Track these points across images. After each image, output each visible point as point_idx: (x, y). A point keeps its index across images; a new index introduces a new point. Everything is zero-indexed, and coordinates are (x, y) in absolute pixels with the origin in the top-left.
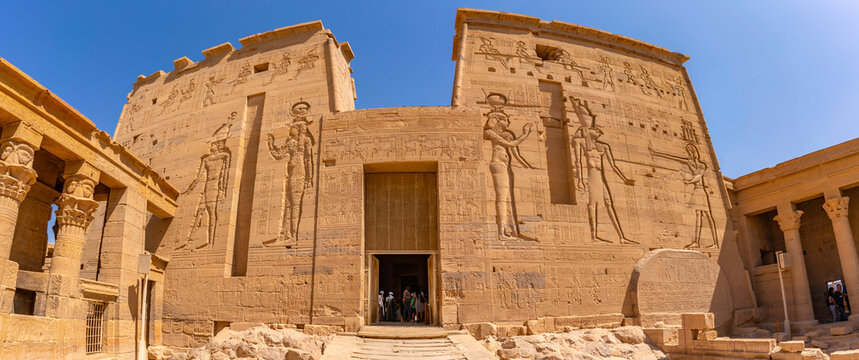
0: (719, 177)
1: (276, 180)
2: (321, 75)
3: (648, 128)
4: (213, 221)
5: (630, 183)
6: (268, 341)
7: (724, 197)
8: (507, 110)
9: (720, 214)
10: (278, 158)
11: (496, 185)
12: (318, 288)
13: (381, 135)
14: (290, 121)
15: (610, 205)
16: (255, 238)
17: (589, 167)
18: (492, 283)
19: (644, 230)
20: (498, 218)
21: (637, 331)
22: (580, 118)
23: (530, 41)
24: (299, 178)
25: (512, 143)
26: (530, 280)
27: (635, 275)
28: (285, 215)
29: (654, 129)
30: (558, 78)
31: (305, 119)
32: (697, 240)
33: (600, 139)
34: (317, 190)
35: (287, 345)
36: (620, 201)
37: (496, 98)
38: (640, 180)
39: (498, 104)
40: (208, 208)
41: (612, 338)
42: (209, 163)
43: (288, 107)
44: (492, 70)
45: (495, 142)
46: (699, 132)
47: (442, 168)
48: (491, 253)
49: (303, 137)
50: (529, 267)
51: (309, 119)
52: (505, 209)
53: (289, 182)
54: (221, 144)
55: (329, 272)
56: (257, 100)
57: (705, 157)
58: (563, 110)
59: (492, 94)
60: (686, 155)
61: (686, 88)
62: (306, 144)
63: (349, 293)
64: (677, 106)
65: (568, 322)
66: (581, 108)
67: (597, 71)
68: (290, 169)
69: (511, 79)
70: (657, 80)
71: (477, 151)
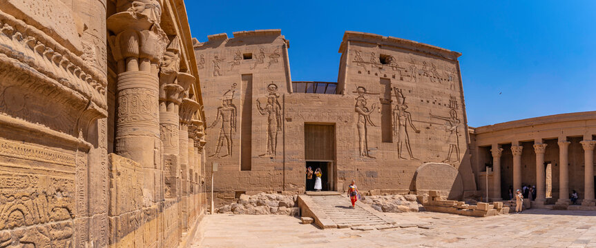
0: (466, 127)
1: (263, 126)
2: (282, 69)
3: (431, 102)
4: (230, 144)
5: (418, 132)
6: (270, 198)
7: (467, 138)
8: (365, 96)
9: (463, 146)
10: (263, 114)
11: (359, 134)
12: (286, 176)
13: (312, 108)
14: (267, 94)
15: (408, 143)
16: (254, 153)
17: (400, 125)
18: (357, 175)
19: (422, 154)
20: (360, 148)
21: (414, 197)
22: (398, 99)
23: (377, 51)
24: (274, 126)
25: (367, 114)
26: (372, 174)
27: (416, 173)
28: (268, 143)
29: (434, 103)
30: (389, 76)
31: (275, 94)
32: (448, 159)
33: (406, 110)
34: (284, 133)
35: (278, 200)
36: (412, 141)
37: (361, 89)
38: (423, 131)
39: (362, 93)
40: (226, 137)
41: (403, 198)
42: (223, 112)
43: (266, 86)
44: (360, 72)
45: (360, 113)
46: (459, 102)
47: (337, 126)
48: (357, 163)
49: (275, 104)
50: (371, 169)
51: (278, 95)
52: (363, 144)
53: (269, 127)
54: (229, 102)
55: (291, 169)
56: (248, 78)
57: (460, 117)
58: (390, 95)
59: (359, 87)
60: (450, 116)
61: (456, 76)
62: (276, 108)
63: (300, 178)
64: (449, 87)
65: (386, 191)
66: (399, 93)
67: (408, 70)
68: (270, 121)
69: (368, 78)
70: (440, 72)
71: (352, 119)
